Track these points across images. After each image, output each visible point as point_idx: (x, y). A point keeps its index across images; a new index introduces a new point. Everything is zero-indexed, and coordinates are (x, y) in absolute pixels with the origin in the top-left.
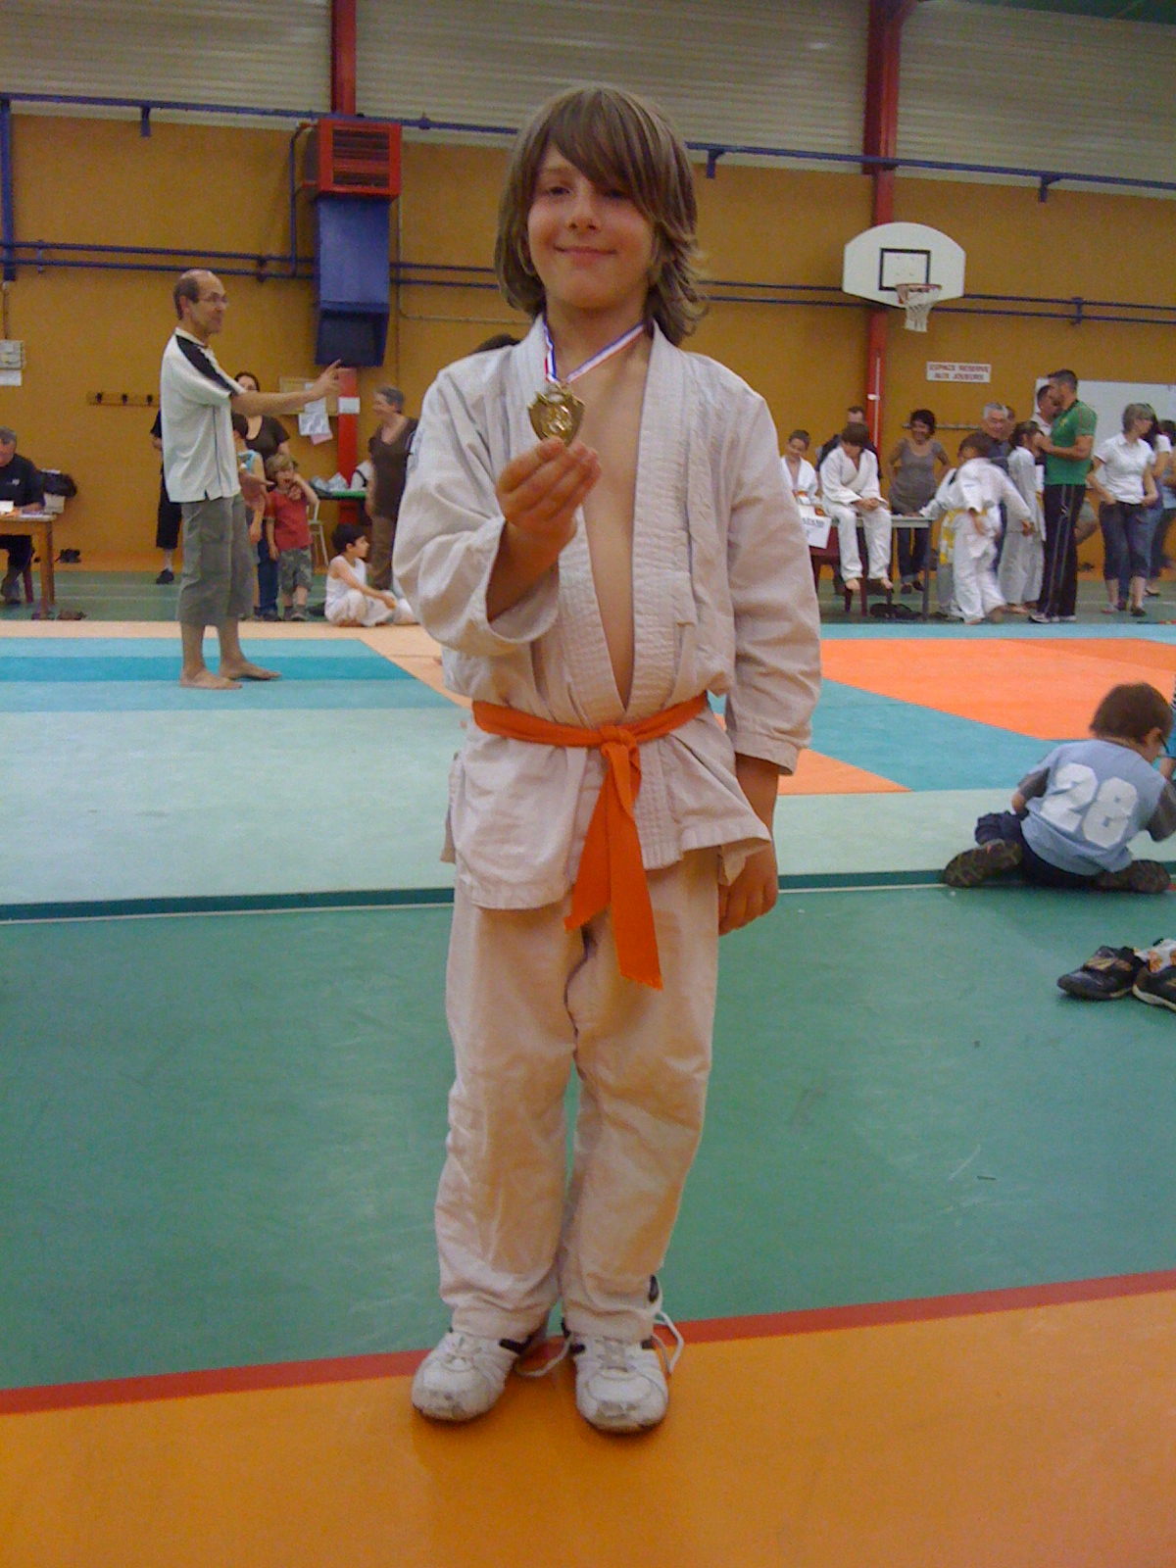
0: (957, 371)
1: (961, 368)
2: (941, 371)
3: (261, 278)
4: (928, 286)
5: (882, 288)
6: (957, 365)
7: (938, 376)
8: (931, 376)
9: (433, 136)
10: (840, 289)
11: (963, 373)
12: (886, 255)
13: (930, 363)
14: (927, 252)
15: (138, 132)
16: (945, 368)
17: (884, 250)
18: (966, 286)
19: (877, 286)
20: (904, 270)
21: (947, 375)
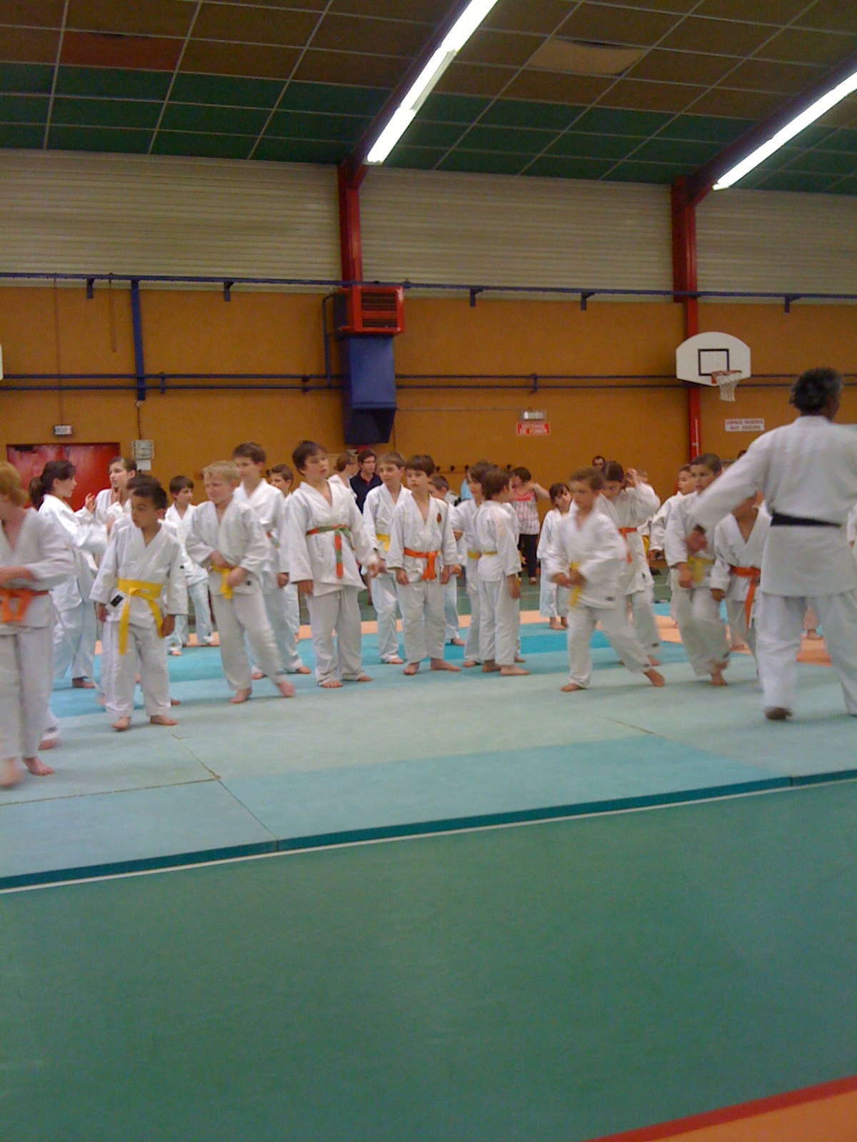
0: (744, 424)
1: (746, 422)
2: (734, 425)
3: (305, 390)
4: (728, 371)
5: (701, 374)
6: (743, 420)
7: (732, 428)
8: (728, 428)
9: (413, 292)
10: (675, 376)
11: (747, 425)
12: (702, 353)
13: (726, 420)
14: (727, 350)
15: (221, 298)
16: (736, 423)
17: (700, 351)
18: (752, 370)
19: (697, 372)
20: (713, 363)
21: (738, 427)
